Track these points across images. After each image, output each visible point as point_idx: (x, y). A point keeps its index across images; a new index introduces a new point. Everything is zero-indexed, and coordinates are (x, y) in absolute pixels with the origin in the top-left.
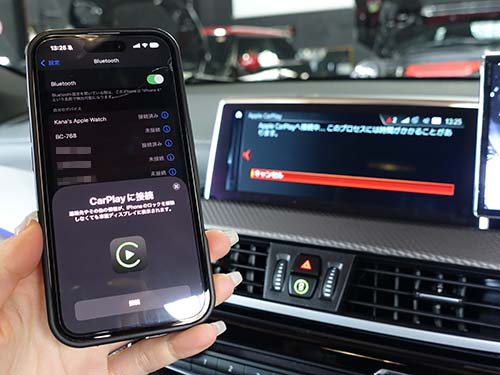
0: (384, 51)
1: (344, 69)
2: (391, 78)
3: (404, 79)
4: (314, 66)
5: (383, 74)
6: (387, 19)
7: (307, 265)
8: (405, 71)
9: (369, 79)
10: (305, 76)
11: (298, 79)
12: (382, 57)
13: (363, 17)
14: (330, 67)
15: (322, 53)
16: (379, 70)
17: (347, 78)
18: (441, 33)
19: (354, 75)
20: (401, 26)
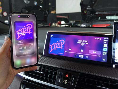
0: (87, 21)
1: (79, 25)
2: (89, 27)
3: (92, 27)
4: (73, 24)
5: (87, 26)
6: (88, 15)
7: (67, 76)
8: (92, 26)
9: (84, 27)
10: (71, 26)
11: (69, 27)
12: (87, 23)
13: (83, 14)
14: (76, 24)
15: (74, 21)
16: (86, 25)
17: (80, 27)
18: (100, 18)
19: (81, 26)
20: (91, 16)
